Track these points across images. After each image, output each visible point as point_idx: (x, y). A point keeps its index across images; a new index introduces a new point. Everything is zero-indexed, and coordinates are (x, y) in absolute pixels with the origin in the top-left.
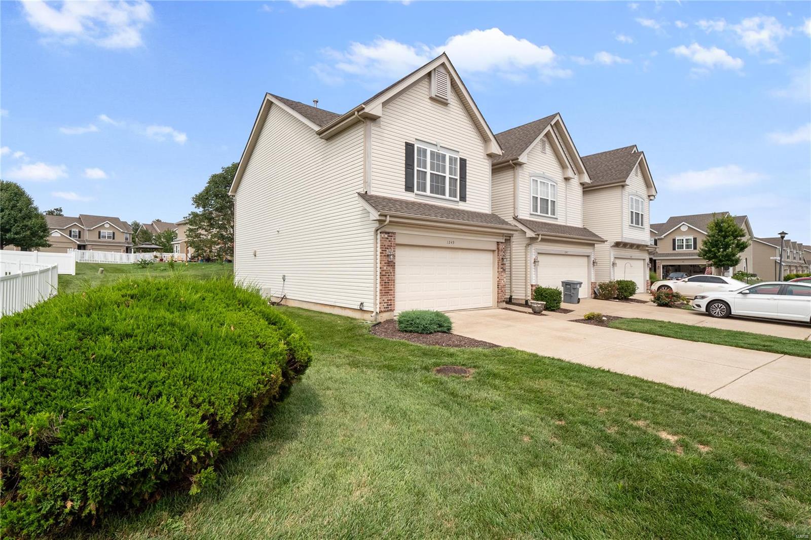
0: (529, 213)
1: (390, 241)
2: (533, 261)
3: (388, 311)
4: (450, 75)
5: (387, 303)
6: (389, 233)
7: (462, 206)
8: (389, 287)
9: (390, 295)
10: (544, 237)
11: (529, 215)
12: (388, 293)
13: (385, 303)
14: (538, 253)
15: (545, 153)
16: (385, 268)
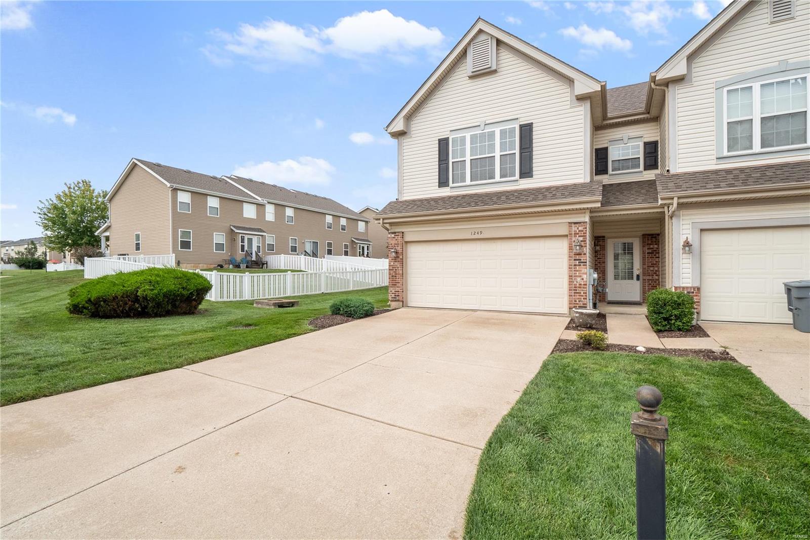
0: (714, 157)
1: (396, 240)
2: (682, 243)
3: (395, 301)
4: (492, 36)
5: (394, 294)
6: (395, 233)
7: (526, 184)
8: (396, 280)
9: (397, 287)
10: (682, 201)
11: (715, 162)
12: (396, 285)
13: (392, 293)
14: (702, 230)
15: (793, 18)
16: (392, 264)
